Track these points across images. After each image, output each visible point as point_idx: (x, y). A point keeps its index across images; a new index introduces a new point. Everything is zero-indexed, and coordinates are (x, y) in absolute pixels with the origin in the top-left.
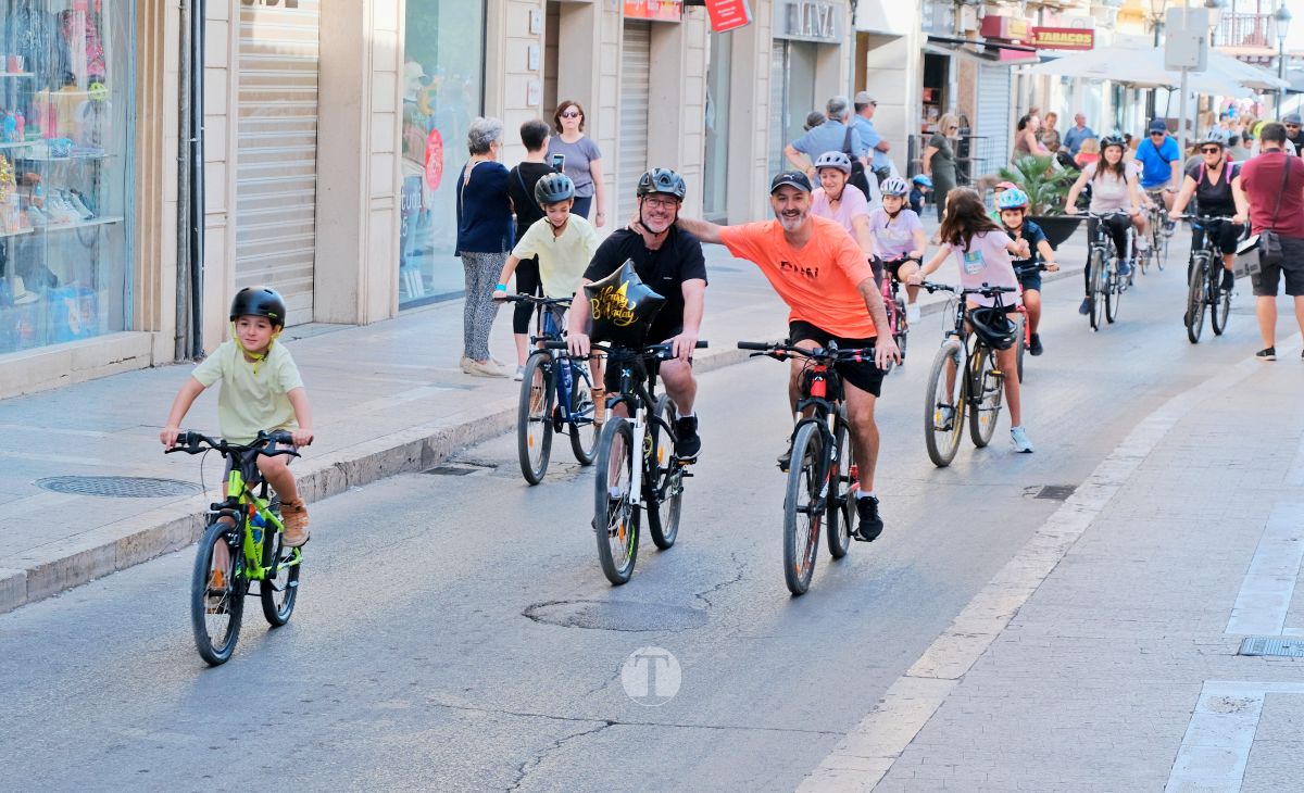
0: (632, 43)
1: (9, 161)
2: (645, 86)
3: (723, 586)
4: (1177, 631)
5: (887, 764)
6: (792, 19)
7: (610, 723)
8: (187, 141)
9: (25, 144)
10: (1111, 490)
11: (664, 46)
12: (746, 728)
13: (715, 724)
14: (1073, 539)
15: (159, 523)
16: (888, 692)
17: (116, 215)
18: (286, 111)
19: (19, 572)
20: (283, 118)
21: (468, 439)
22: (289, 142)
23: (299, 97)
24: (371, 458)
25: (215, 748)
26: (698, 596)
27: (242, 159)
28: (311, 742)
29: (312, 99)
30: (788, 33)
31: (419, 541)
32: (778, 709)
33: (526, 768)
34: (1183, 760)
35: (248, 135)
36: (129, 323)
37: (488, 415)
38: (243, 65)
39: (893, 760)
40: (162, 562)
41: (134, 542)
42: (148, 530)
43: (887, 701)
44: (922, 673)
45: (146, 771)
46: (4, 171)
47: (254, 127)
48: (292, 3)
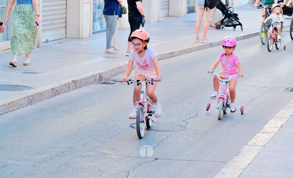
3: (191, 118)
5: (241, 171)
7: (156, 159)
12: (198, 161)
13: (188, 160)
15: (18, 99)
16: (242, 150)
17: (5, 5)
21: (114, 73)
24: (83, 79)
25: (35, 166)
26: (184, 121)
28: (64, 164)
31: (98, 104)
32: (208, 155)
33: (130, 173)
36: (9, 38)
37: (119, 66)
39: (243, 170)
40: (19, 111)
41: (10, 105)
42: (14, 101)
43: (241, 152)
44: (252, 144)
45: (14, 173)
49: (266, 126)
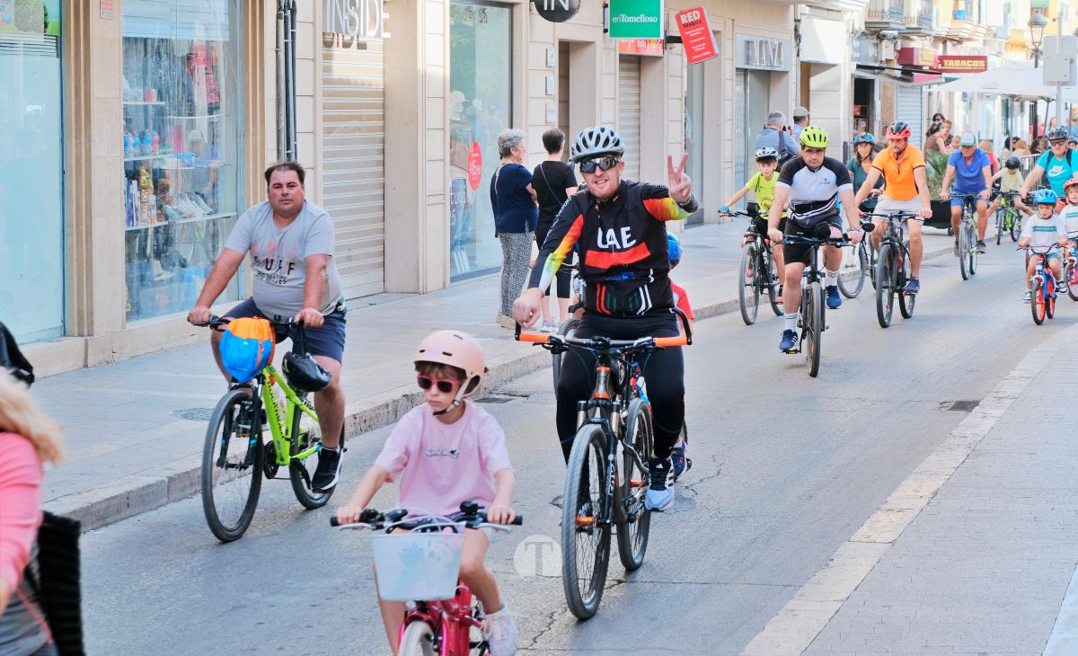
0: (625, 74)
1: (147, 170)
2: (637, 107)
3: (705, 480)
4: (1064, 504)
5: (837, 606)
6: (750, 53)
7: (620, 582)
8: (284, 152)
9: (159, 157)
10: (1008, 402)
11: (650, 75)
12: (726, 583)
13: (702, 582)
14: (979, 438)
16: (837, 553)
17: (230, 211)
18: (359, 129)
19: (161, 479)
20: (357, 135)
21: (506, 376)
22: (363, 153)
23: (369, 118)
25: (314, 606)
26: (687, 487)
27: (326, 167)
29: (379, 120)
30: (748, 63)
32: (750, 568)
33: (554, 617)
34: (1070, 599)
35: (330, 149)
37: (521, 357)
38: (326, 94)
39: (841, 603)
43: (836, 560)
44: (862, 539)
45: (262, 623)
46: (144, 178)
47: (335, 142)
48: (362, 46)
49: (894, 495)
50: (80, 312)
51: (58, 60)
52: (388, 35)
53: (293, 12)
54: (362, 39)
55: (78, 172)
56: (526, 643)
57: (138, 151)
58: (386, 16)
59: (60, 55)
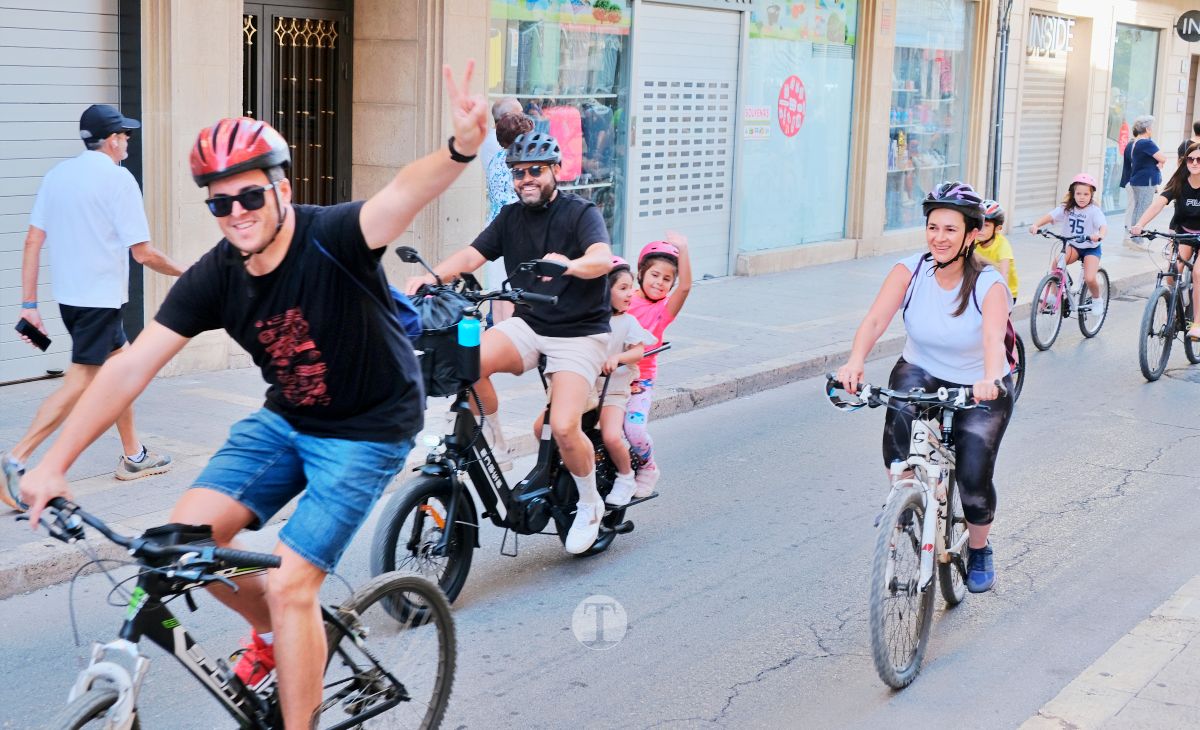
1: (904, 134)
8: (994, 126)
9: (912, 125)
18: (1046, 112)
20: (1044, 116)
21: (1135, 284)
22: (1047, 128)
27: (1022, 136)
35: (1025, 124)
38: (1026, 88)
46: (901, 139)
47: (1028, 120)
48: (1052, 56)
50: (855, 223)
51: (852, 61)
52: (1071, 49)
53: (1008, 32)
54: (1052, 52)
55: (860, 134)
56: (1141, 467)
57: (899, 120)
58: (1071, 36)
59: (853, 58)
